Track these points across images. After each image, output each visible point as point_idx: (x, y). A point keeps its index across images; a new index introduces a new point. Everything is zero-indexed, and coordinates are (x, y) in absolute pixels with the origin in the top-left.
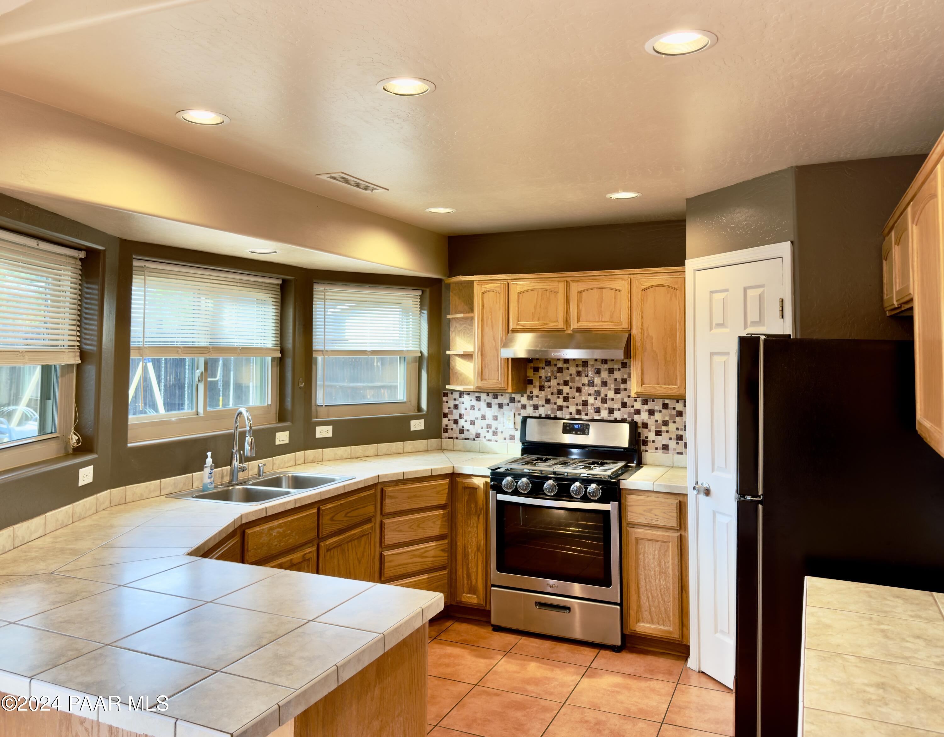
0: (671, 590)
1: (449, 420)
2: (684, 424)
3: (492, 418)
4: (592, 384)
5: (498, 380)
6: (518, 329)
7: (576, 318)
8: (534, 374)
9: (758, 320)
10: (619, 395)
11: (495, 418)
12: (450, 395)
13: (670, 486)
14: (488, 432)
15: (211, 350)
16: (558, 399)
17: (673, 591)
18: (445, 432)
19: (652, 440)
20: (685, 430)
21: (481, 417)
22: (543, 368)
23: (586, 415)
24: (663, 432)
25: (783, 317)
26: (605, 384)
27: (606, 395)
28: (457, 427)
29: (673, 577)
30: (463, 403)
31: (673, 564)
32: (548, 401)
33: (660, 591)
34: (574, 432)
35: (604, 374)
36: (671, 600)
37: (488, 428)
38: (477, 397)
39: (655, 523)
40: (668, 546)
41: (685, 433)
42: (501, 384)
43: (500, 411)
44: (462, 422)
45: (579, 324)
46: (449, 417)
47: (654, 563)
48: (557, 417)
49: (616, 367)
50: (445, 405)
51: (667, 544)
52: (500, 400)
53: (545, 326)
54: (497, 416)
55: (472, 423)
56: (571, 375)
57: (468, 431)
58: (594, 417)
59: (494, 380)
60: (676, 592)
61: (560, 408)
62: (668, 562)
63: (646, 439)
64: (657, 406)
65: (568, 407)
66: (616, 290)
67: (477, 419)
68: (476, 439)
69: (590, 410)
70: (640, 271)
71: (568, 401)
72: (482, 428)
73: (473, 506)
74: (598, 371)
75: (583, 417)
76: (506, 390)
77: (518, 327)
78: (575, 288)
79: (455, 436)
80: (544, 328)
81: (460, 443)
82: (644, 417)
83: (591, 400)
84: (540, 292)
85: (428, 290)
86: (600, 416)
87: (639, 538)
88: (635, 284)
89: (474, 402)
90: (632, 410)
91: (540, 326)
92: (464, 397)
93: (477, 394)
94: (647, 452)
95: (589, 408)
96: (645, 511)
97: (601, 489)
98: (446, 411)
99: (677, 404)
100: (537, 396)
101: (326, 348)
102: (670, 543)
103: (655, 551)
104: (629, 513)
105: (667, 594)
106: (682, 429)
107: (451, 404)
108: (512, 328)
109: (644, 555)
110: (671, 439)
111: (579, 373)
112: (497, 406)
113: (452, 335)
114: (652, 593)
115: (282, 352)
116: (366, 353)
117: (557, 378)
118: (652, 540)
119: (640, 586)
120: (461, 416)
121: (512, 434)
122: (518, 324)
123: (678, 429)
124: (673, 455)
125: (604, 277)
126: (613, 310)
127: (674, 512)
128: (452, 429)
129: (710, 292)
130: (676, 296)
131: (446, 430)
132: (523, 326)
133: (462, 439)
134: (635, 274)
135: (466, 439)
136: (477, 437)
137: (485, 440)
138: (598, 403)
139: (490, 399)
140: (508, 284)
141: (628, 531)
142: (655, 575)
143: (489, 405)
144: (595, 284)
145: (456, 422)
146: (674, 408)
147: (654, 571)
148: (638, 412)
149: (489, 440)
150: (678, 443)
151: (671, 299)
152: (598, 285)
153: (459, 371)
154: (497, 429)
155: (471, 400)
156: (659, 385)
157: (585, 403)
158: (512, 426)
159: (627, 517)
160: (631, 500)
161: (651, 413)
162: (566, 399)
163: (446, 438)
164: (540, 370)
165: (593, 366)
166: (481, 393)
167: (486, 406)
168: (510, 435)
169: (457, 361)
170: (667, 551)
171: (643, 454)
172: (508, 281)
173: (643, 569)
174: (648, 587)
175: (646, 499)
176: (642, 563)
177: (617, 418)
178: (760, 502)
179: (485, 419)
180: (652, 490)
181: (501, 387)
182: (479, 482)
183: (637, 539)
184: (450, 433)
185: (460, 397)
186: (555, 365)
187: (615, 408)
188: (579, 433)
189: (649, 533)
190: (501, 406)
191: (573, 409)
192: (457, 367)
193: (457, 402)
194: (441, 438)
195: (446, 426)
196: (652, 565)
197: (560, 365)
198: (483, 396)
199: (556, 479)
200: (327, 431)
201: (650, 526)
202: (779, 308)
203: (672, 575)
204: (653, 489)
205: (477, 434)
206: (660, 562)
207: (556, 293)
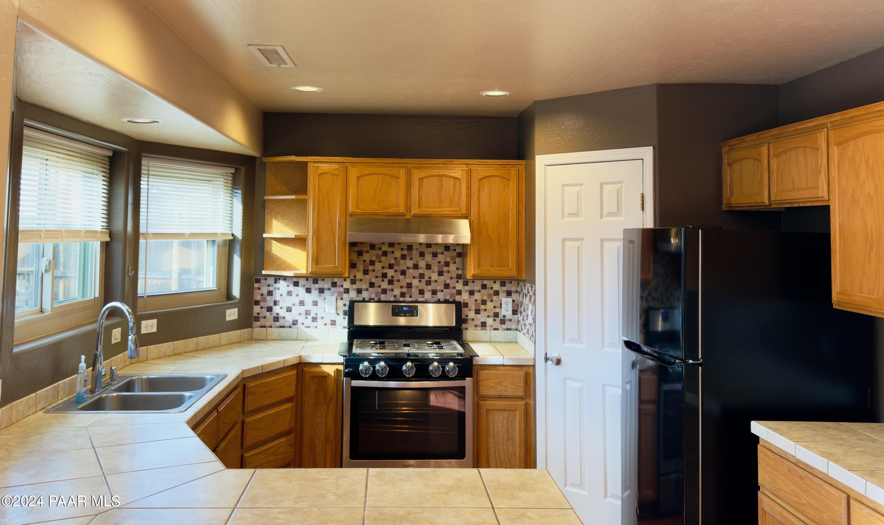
0: (518, 454)
1: (262, 308)
2: (500, 303)
3: (312, 303)
4: (416, 267)
5: (335, 264)
6: (358, 213)
7: (417, 204)
8: (358, 258)
9: (616, 211)
10: (442, 277)
11: (315, 303)
12: (263, 281)
13: (518, 359)
14: (306, 318)
15: (43, 234)
16: (382, 283)
17: (519, 454)
18: (256, 321)
19: (471, 318)
20: (501, 307)
21: (299, 303)
22: (368, 252)
23: (411, 297)
24: (482, 311)
25: (643, 210)
26: (429, 267)
27: (430, 278)
28: (271, 314)
29: (519, 442)
30: (279, 289)
31: (520, 430)
32: (372, 285)
33: (508, 456)
34: (403, 315)
35: (428, 257)
36: (518, 463)
37: (306, 314)
38: (294, 282)
39: (504, 393)
40: (515, 415)
41: (501, 311)
42: (338, 268)
43: (320, 296)
44: (276, 309)
45: (420, 210)
46: (262, 304)
47: (502, 431)
48: (381, 300)
49: (439, 250)
50: (257, 292)
51: (515, 412)
52: (321, 285)
53: (386, 211)
54: (317, 302)
55: (289, 310)
56: (396, 258)
57: (284, 318)
58: (418, 299)
59: (330, 264)
60: (523, 455)
61: (384, 291)
62: (515, 429)
63: (466, 318)
64: (477, 286)
65: (392, 290)
66: (455, 178)
67: (294, 305)
68: (293, 326)
69: (415, 292)
70: (477, 162)
71: (393, 284)
72: (300, 314)
73: (321, 395)
74: (422, 255)
75: (408, 299)
76: (342, 274)
77: (357, 211)
78: (416, 175)
79: (268, 324)
80: (384, 213)
81: (274, 332)
82: (465, 297)
83: (415, 282)
84: (381, 176)
85: (243, 168)
86: (423, 297)
87: (489, 409)
88: (474, 174)
89: (292, 288)
90: (454, 291)
91: (381, 210)
92: (279, 283)
93: (295, 280)
94: (467, 329)
95: (414, 290)
96: (495, 384)
97: (457, 366)
98: (259, 298)
99: (494, 284)
100: (361, 280)
101: (148, 230)
102: (517, 411)
103: (503, 420)
104: (481, 387)
105: (514, 458)
106: (498, 307)
107: (264, 290)
108: (351, 212)
109: (494, 424)
110: (488, 316)
111: (403, 257)
112: (318, 291)
113: (267, 217)
114: (500, 459)
115: (111, 235)
116: (185, 237)
117: (382, 261)
118: (501, 410)
119: (489, 454)
120: (275, 303)
121: (334, 319)
122: (357, 208)
123: (495, 307)
124: (490, 331)
125: (443, 165)
126: (452, 197)
127: (521, 383)
128: (265, 317)
129: (563, 185)
130: (509, 186)
131: (257, 319)
132: (363, 210)
133: (277, 327)
134: (472, 164)
135: (281, 327)
136: (294, 324)
137: (303, 327)
138: (423, 285)
139: (310, 284)
140: (347, 167)
141: (480, 404)
142: (503, 442)
143: (308, 291)
144: (436, 172)
145: (270, 309)
146: (492, 288)
147: (503, 439)
148: (459, 293)
149: (308, 327)
150: (494, 320)
151: (504, 189)
152: (439, 172)
153: (275, 255)
154: (317, 315)
155: (288, 286)
156: (493, 267)
157: (409, 286)
158: (334, 311)
159: (480, 390)
160: (484, 374)
161: (472, 293)
162: (391, 282)
163: (257, 327)
164: (364, 254)
165: (417, 249)
166: (300, 279)
167: (304, 291)
168: (332, 321)
169: (273, 245)
170: (514, 418)
171: (464, 332)
172: (347, 164)
173: (492, 438)
174: (496, 454)
175: (497, 372)
176: (492, 433)
177: (440, 299)
178: (700, 365)
179: (304, 305)
180: (502, 364)
181: (338, 272)
182: (330, 370)
183: (488, 411)
184: (262, 322)
185: (276, 282)
186: (380, 249)
187: (438, 290)
188: (407, 315)
189: (499, 403)
190: (321, 291)
191: (397, 292)
192: (273, 251)
193: (271, 289)
194: (252, 328)
195: (258, 314)
196: (501, 433)
197: (385, 248)
198: (302, 282)
199: (412, 361)
200: (152, 326)
201: (500, 397)
202: (640, 202)
203: (519, 440)
204: (504, 363)
205: (293, 321)
206: (508, 429)
207: (398, 178)
